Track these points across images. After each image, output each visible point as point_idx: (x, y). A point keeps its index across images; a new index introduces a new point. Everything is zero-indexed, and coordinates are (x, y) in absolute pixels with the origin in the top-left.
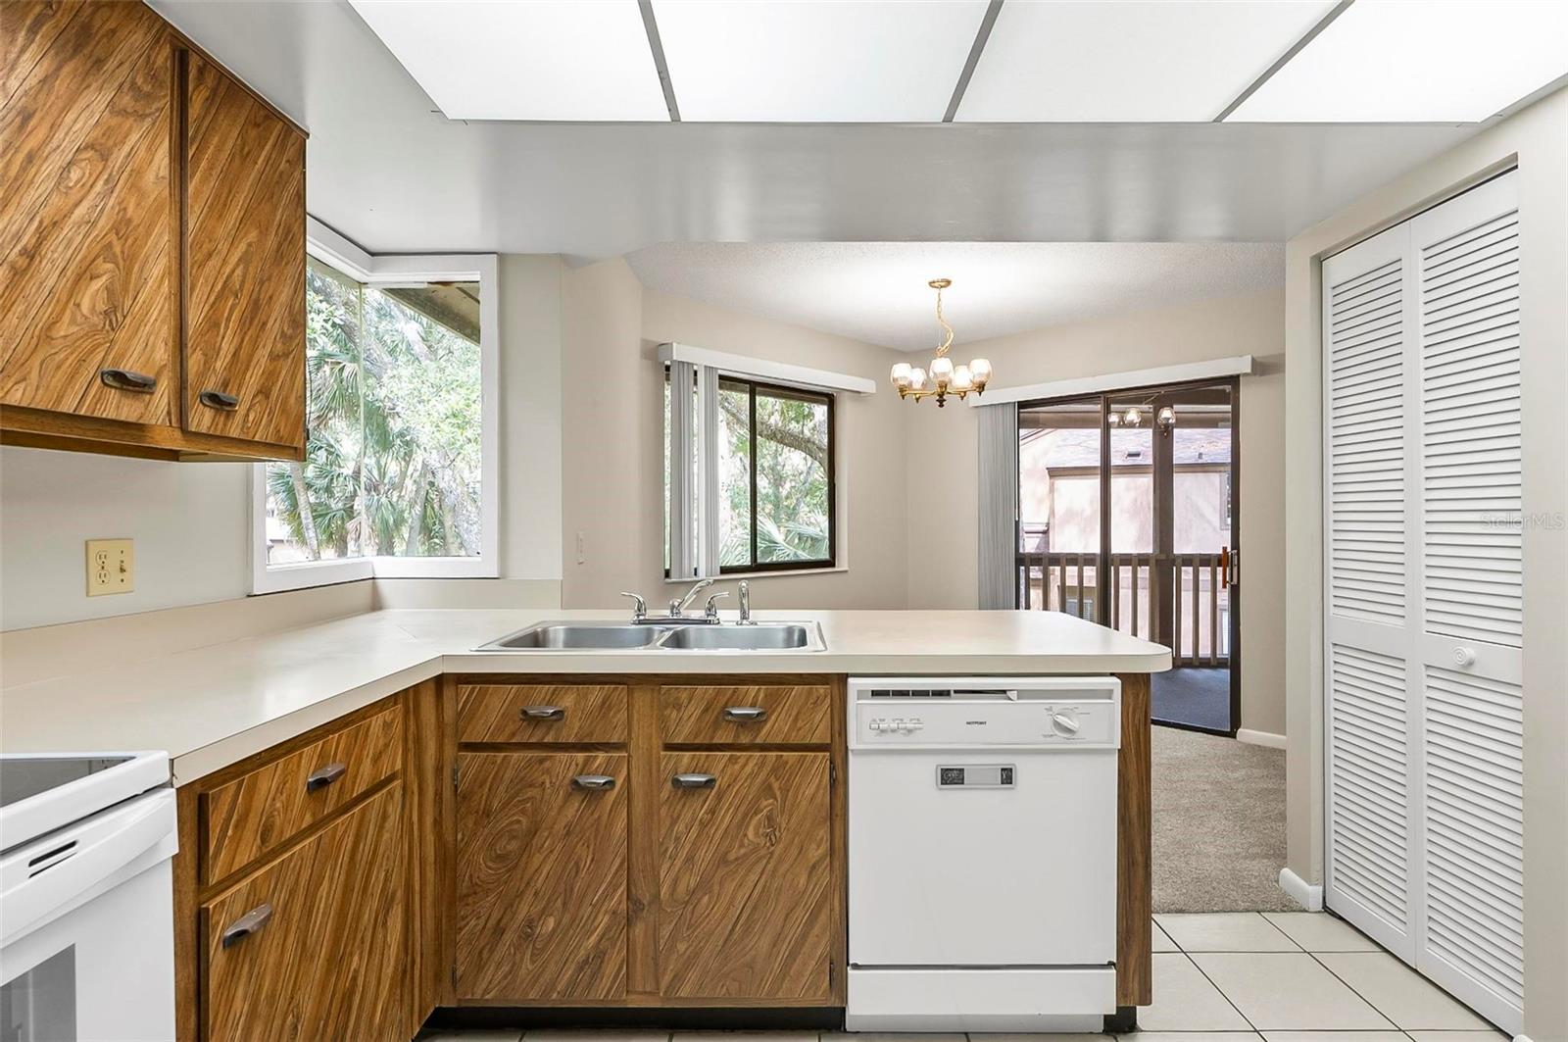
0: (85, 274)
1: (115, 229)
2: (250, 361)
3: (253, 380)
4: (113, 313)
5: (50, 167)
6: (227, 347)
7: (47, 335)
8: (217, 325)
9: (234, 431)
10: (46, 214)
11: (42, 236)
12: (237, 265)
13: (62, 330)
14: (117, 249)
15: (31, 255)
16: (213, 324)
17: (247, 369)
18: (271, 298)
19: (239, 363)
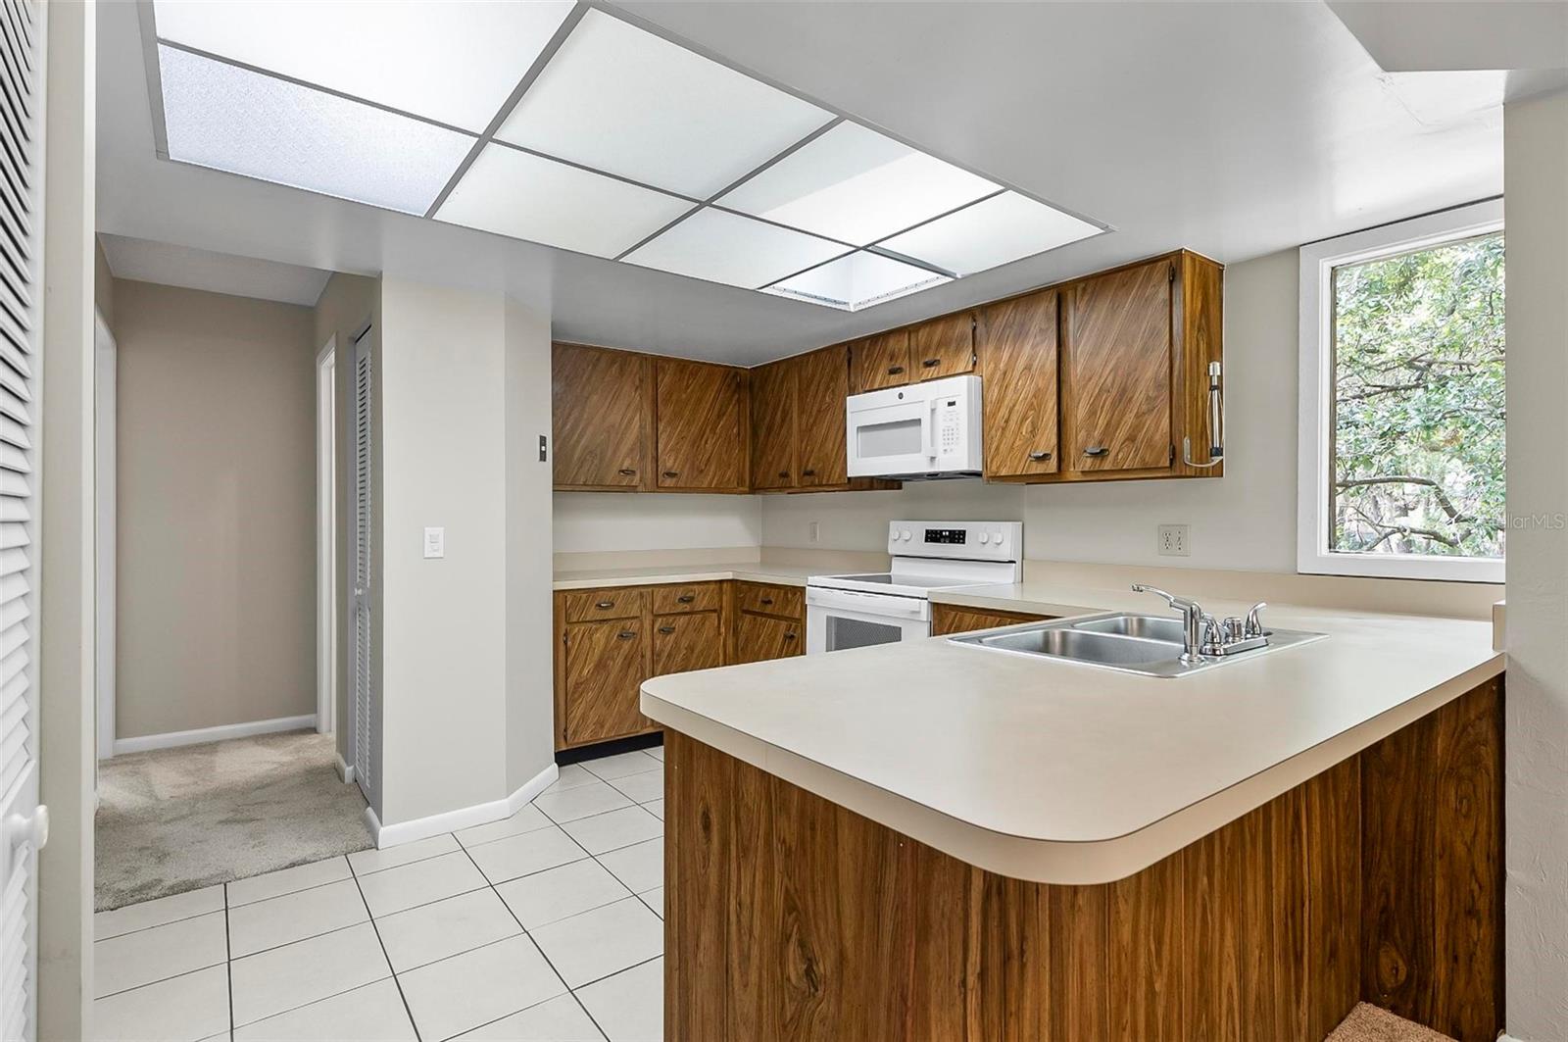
0: (1024, 418)
1: (1034, 396)
2: (1119, 424)
3: (1122, 434)
4: (1033, 432)
5: (1012, 387)
6: (1102, 422)
7: (1012, 448)
8: (1095, 413)
9: (1107, 466)
10: (1011, 405)
11: (1010, 413)
12: (1111, 371)
13: (1018, 443)
14: (1035, 403)
15: (1007, 422)
16: (1092, 413)
17: (1116, 430)
18: (1137, 380)
19: (1110, 429)
